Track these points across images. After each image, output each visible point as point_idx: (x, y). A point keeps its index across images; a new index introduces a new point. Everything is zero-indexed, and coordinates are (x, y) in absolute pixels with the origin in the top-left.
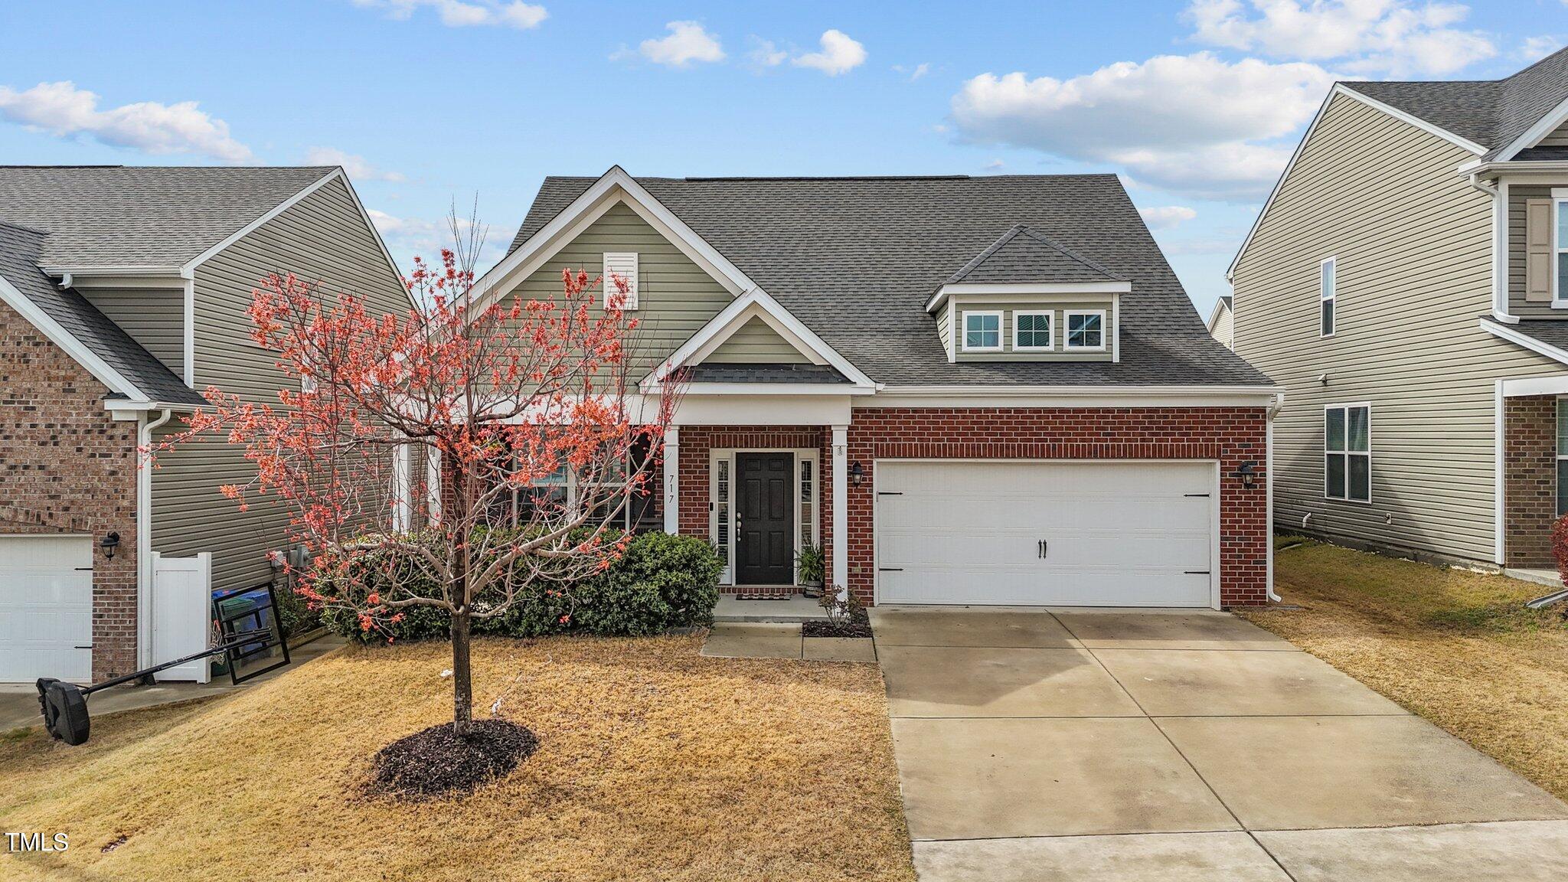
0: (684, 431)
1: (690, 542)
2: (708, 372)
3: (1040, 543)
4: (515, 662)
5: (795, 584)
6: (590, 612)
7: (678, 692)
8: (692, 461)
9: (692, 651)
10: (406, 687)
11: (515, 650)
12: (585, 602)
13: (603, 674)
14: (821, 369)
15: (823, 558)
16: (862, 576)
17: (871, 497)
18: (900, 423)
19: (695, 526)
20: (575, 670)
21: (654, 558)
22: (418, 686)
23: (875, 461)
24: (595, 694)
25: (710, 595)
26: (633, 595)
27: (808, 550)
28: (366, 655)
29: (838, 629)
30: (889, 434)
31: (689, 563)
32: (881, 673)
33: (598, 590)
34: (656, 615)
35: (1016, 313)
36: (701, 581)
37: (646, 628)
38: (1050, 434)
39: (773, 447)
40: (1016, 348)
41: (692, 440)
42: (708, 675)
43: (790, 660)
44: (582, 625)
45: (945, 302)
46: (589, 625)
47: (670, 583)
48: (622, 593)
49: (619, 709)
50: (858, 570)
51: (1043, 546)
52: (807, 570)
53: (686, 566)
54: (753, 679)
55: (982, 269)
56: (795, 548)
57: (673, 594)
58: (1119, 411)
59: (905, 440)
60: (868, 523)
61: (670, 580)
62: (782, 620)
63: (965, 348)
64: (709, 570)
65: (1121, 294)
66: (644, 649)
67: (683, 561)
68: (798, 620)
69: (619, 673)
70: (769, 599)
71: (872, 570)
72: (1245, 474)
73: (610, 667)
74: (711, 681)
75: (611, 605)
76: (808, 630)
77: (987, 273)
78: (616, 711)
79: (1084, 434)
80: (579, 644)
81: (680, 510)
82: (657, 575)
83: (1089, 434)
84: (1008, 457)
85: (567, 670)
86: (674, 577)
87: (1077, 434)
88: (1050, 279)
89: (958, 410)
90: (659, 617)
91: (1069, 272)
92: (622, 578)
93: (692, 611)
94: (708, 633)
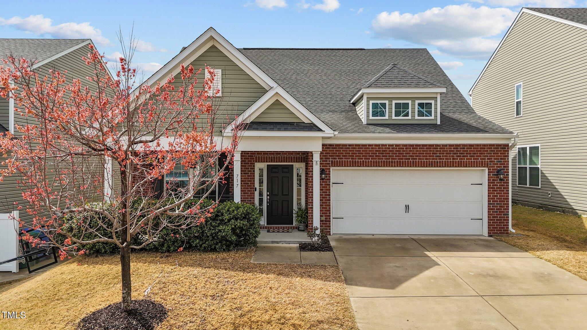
0: (244, 154)
1: (246, 206)
2: (255, 126)
3: (406, 206)
4: (160, 266)
5: (294, 225)
6: (198, 240)
7: (241, 283)
8: (247, 169)
9: (247, 260)
10: (103, 280)
11: (161, 260)
12: (196, 235)
13: (203, 273)
14: (308, 125)
15: (307, 213)
16: (325, 221)
17: (330, 185)
18: (343, 151)
19: (248, 198)
20: (189, 270)
21: (229, 214)
22: (109, 279)
23: (331, 168)
24: (198, 284)
25: (256, 232)
26: (219, 232)
27: (300, 209)
28: (88, 262)
29: (316, 247)
30: (338, 156)
31: (246, 216)
32: (341, 272)
33: (202, 230)
34: (230, 242)
35: (394, 102)
36: (252, 225)
37: (225, 248)
38: (411, 156)
39: (284, 162)
40: (394, 117)
41: (247, 159)
42: (255, 273)
43: (295, 264)
44: (193, 247)
45: (361, 97)
46: (197, 246)
47: (237, 226)
48: (213, 231)
49: (210, 293)
50: (323, 218)
51: (407, 207)
52: (300, 218)
53: (245, 218)
54: (278, 275)
55: (378, 82)
56: (294, 208)
57: (238, 231)
58: (443, 146)
59: (345, 159)
60: (328, 197)
61: (237, 225)
62: (289, 243)
63: (371, 117)
64: (255, 220)
65: (441, 94)
66: (223, 259)
67: (243, 215)
68: (297, 242)
69: (211, 272)
70: (282, 232)
71: (330, 219)
72: (500, 174)
73: (207, 269)
74: (257, 276)
75: (208, 237)
76: (302, 248)
77: (381, 84)
78: (209, 294)
79: (427, 156)
80: (192, 256)
81: (241, 191)
82: (231, 222)
83: (429, 156)
84: (392, 166)
85: (185, 271)
86: (239, 223)
87: (424, 156)
88: (409, 86)
89: (370, 145)
90: (231, 242)
91: (418, 83)
92: (213, 224)
93: (247, 239)
94: (255, 250)
